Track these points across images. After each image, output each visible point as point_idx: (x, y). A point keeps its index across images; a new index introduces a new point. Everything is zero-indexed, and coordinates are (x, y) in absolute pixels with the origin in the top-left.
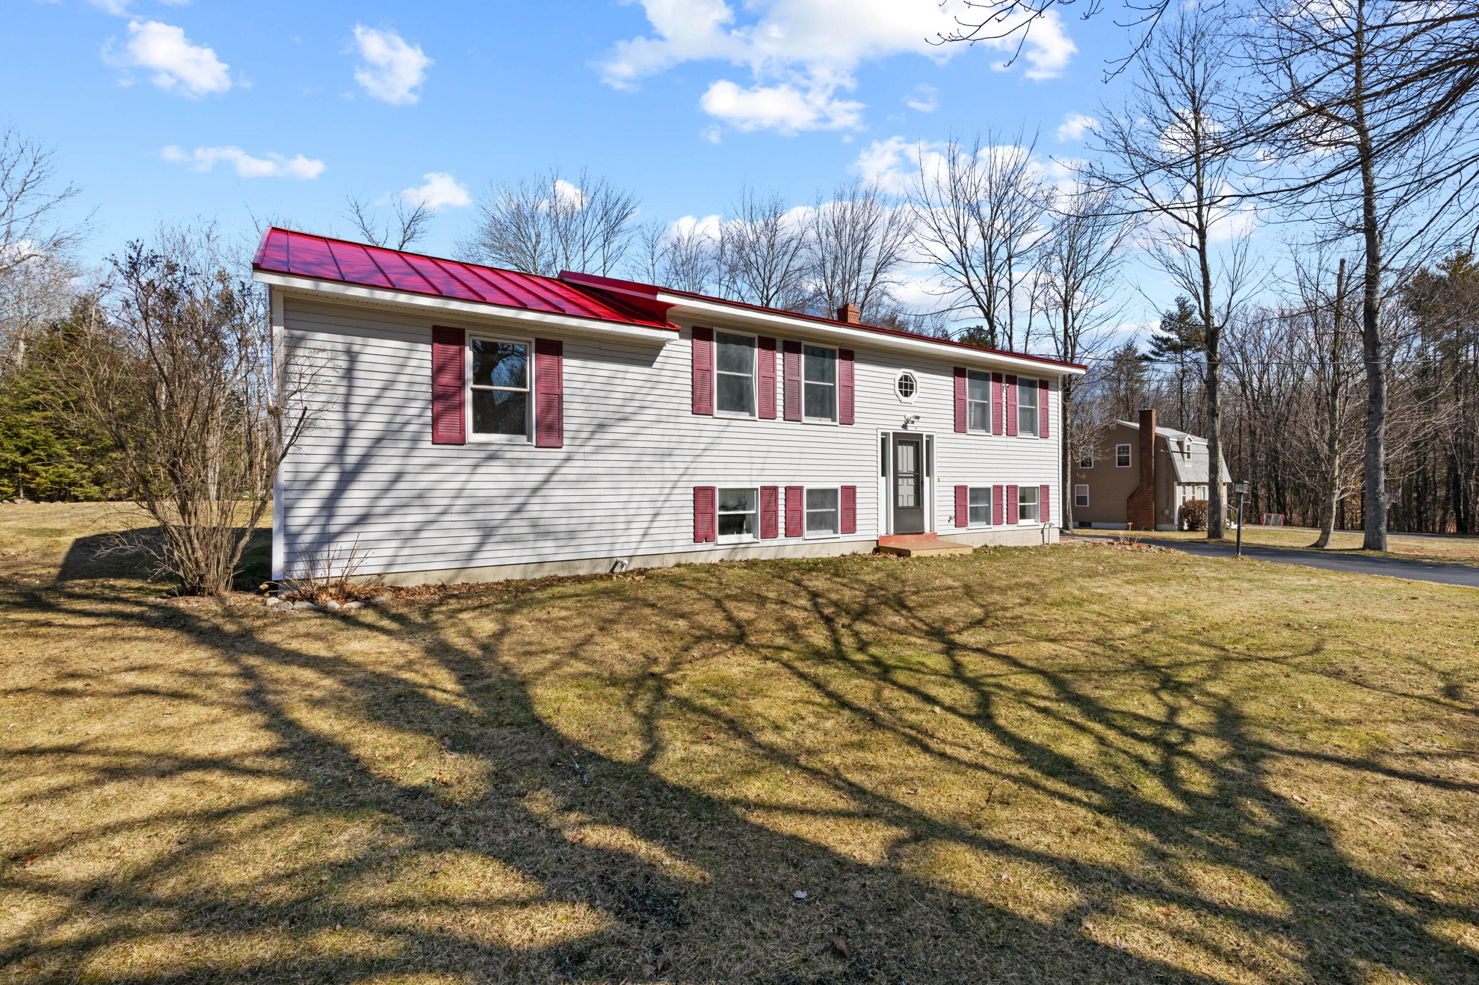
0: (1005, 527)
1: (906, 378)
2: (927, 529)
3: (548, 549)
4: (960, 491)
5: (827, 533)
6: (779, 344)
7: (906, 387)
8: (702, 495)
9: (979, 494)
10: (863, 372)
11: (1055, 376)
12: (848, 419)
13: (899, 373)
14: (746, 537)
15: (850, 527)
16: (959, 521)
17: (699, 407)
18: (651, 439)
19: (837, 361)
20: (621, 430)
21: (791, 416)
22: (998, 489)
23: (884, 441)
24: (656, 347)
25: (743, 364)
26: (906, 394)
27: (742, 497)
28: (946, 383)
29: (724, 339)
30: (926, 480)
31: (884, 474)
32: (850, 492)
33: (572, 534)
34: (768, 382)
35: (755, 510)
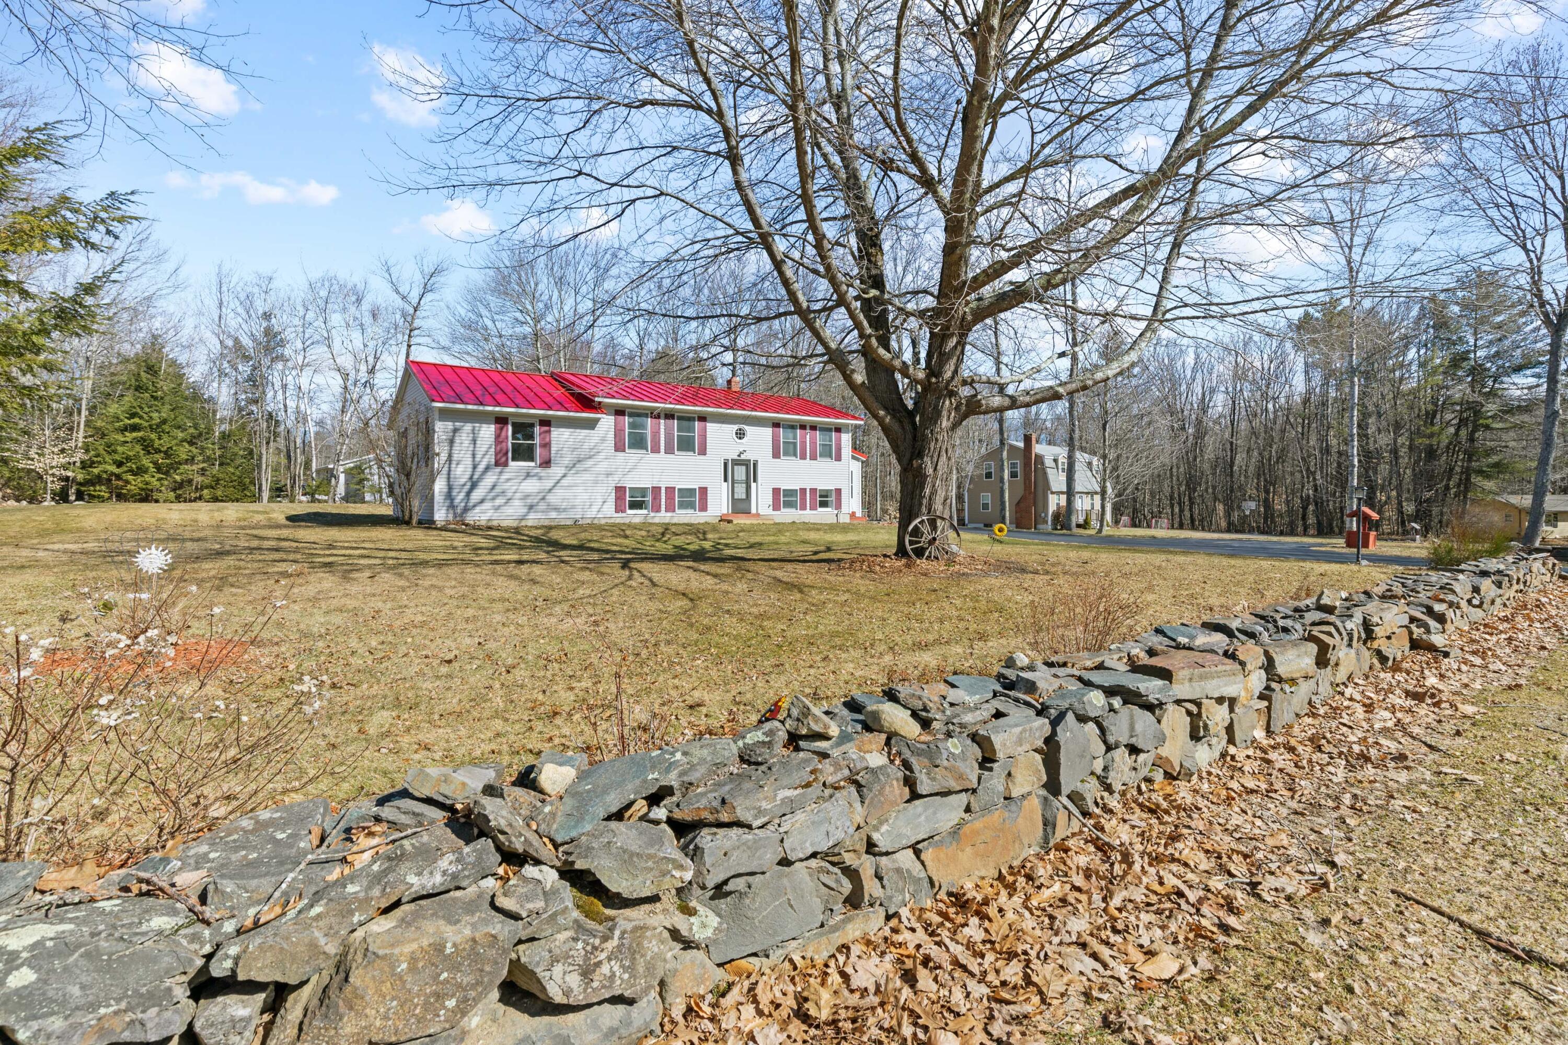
0: (808, 511)
1: (740, 430)
2: (754, 511)
3: (553, 515)
4: (776, 491)
5: (691, 511)
6: (662, 416)
7: (740, 434)
8: (620, 490)
9: (789, 493)
10: (711, 427)
11: (847, 425)
12: (703, 452)
13: (736, 427)
14: (644, 512)
15: (704, 508)
16: (776, 507)
17: (619, 448)
18: (603, 467)
19: (697, 423)
20: (589, 463)
21: (669, 450)
22: (803, 491)
23: (726, 465)
24: (598, 420)
25: (643, 427)
26: (740, 438)
27: (643, 491)
28: (768, 432)
29: (631, 415)
30: (753, 485)
31: (726, 480)
32: (704, 491)
33: (565, 510)
34: (656, 434)
35: (649, 498)
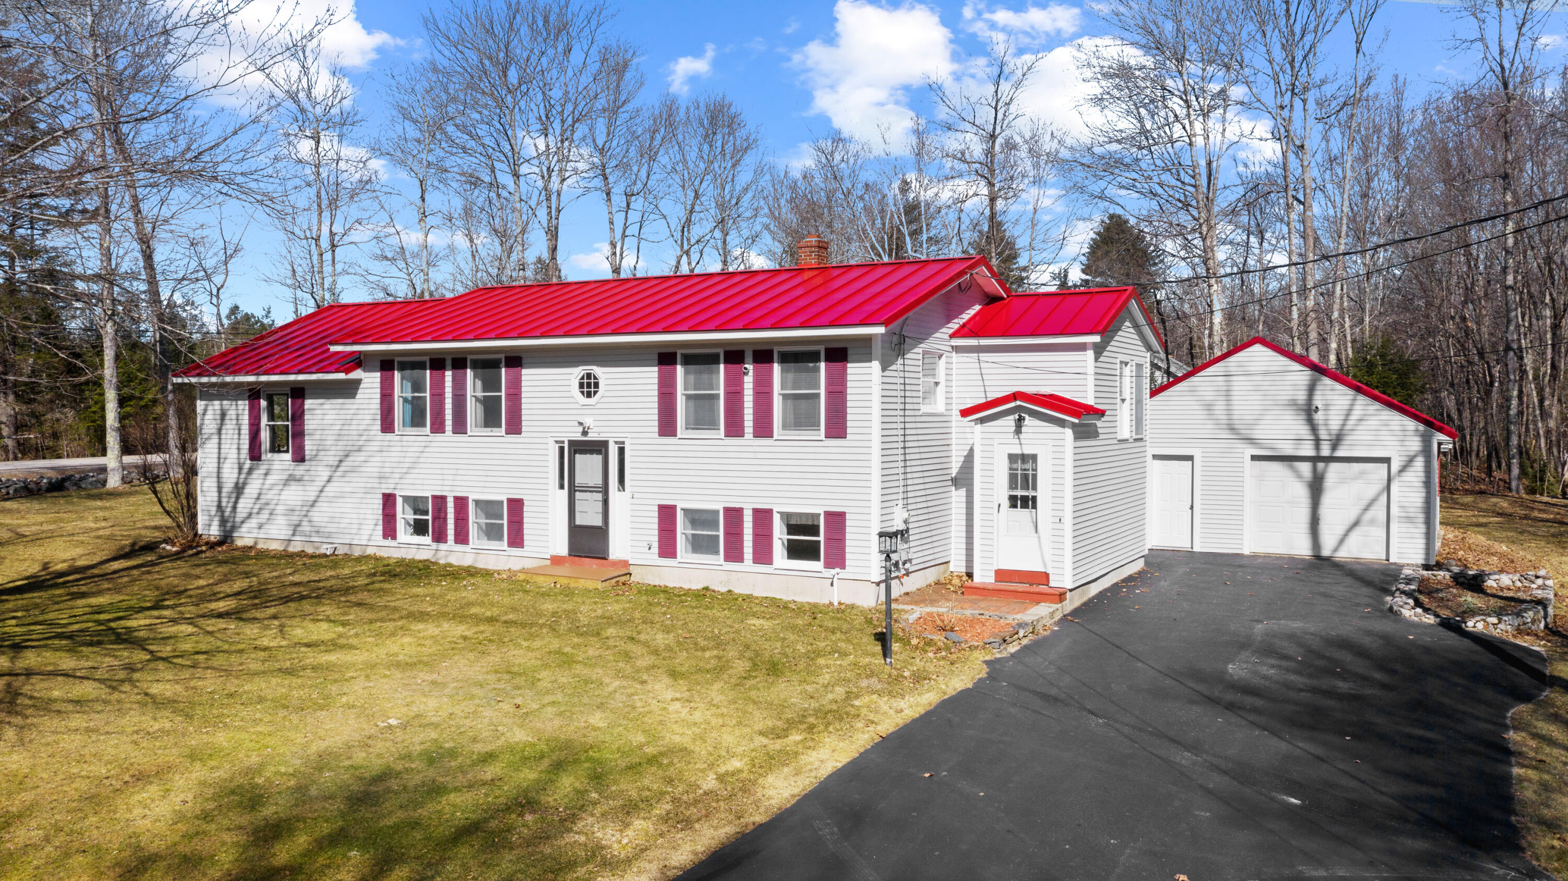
0: (748, 566)
1: (589, 376)
2: (615, 554)
4: (668, 513)
5: (496, 545)
6: (449, 363)
7: (589, 387)
8: (388, 501)
9: (700, 518)
10: (530, 378)
11: (859, 339)
12: (516, 427)
13: (577, 373)
15: (518, 540)
16: (666, 550)
17: (387, 426)
19: (503, 370)
21: (460, 427)
22: (733, 512)
23: (562, 450)
25: (420, 386)
26: (589, 395)
28: (648, 373)
29: (403, 368)
30: (617, 497)
31: (559, 484)
32: (517, 506)
34: (439, 397)
35: (430, 516)
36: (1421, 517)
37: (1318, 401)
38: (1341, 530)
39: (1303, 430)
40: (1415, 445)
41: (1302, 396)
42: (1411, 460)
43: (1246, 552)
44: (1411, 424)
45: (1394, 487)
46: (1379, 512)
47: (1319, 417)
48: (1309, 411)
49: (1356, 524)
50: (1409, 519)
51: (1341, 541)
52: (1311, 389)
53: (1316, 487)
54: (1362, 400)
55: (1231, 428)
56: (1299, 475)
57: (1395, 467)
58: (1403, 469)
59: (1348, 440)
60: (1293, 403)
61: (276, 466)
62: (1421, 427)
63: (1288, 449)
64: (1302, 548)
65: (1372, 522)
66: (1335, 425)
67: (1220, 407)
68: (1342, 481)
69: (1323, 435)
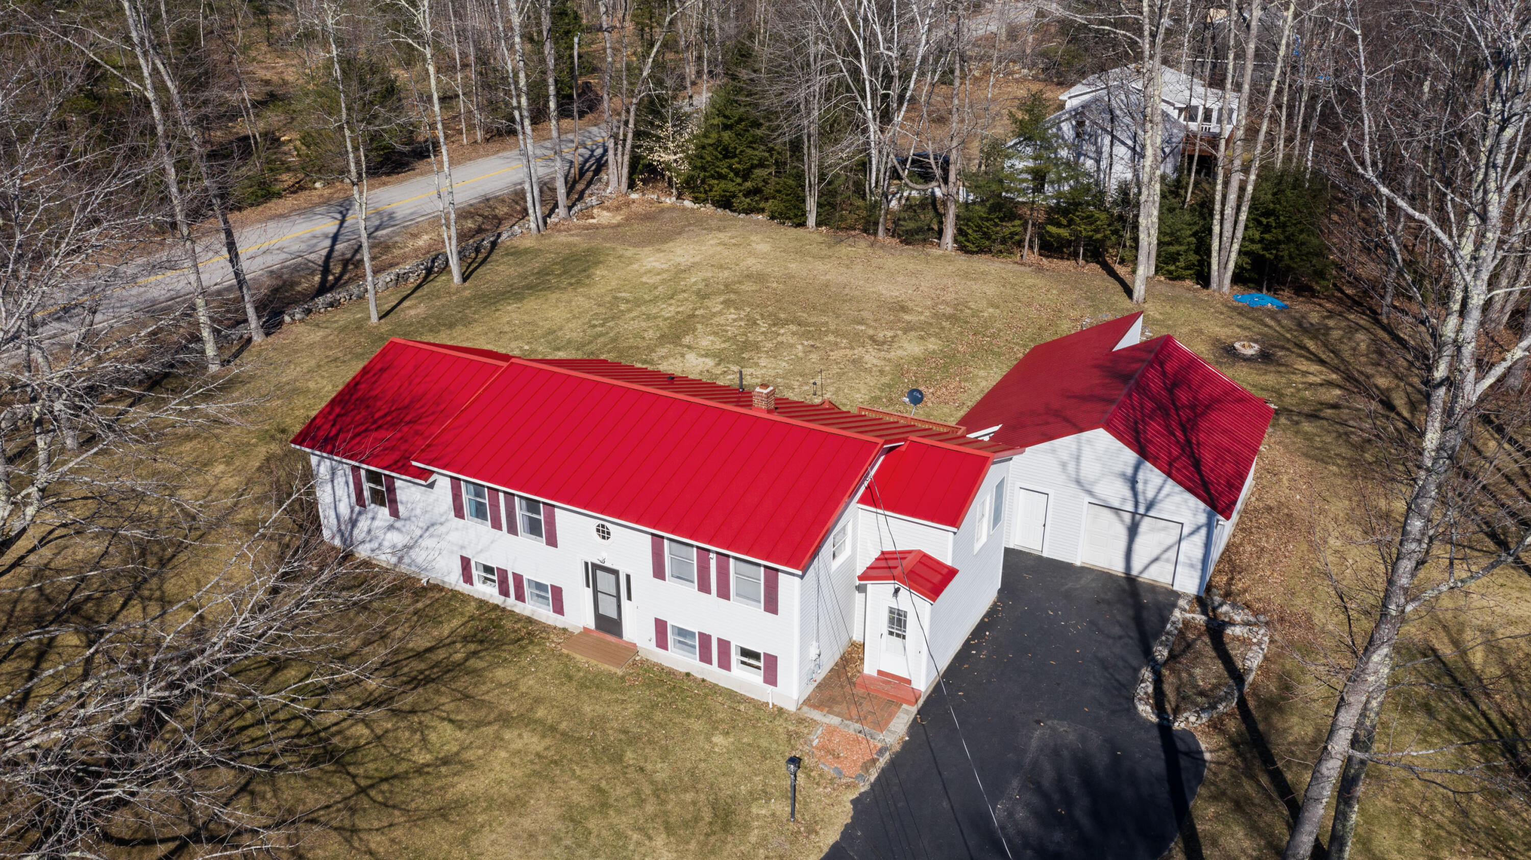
0: (715, 668)
2: (627, 637)
4: (660, 624)
5: (545, 608)
7: (604, 533)
9: (682, 633)
10: (561, 515)
12: (553, 542)
13: (596, 522)
15: (559, 611)
16: (661, 645)
17: (458, 513)
21: (512, 530)
23: (586, 567)
25: (482, 496)
26: (604, 538)
28: (646, 539)
30: (627, 604)
31: (587, 586)
32: (557, 591)
34: (495, 507)
35: (496, 579)
36: (1199, 566)
37: (1141, 476)
38: (1146, 561)
39: (1128, 494)
40: (1202, 519)
41: (1129, 471)
42: (1198, 528)
43: (1078, 563)
44: (1202, 505)
45: (1183, 544)
46: (1172, 554)
47: (1140, 487)
48: (1133, 482)
49: (1156, 559)
50: (1192, 566)
51: (1146, 567)
52: (1137, 468)
53: (1133, 531)
54: (1170, 482)
55: (1078, 482)
56: (1122, 521)
57: (1186, 531)
58: (1192, 533)
59: (1158, 506)
60: (1123, 475)
61: (380, 516)
62: (1208, 509)
63: (1116, 504)
64: (1117, 567)
65: (1168, 561)
66: (1150, 495)
67: (1071, 467)
68: (1152, 530)
69: (1141, 499)
